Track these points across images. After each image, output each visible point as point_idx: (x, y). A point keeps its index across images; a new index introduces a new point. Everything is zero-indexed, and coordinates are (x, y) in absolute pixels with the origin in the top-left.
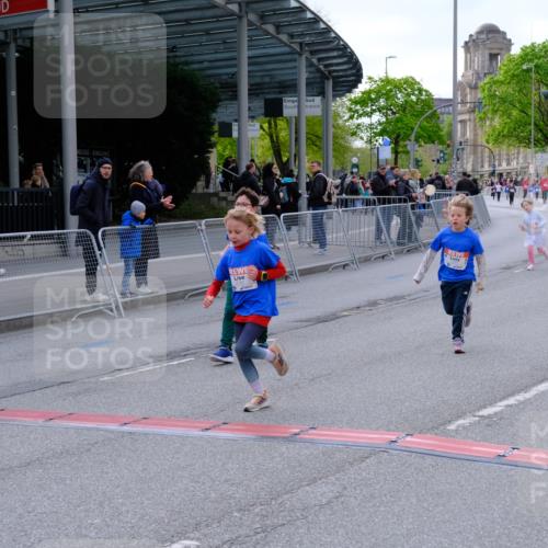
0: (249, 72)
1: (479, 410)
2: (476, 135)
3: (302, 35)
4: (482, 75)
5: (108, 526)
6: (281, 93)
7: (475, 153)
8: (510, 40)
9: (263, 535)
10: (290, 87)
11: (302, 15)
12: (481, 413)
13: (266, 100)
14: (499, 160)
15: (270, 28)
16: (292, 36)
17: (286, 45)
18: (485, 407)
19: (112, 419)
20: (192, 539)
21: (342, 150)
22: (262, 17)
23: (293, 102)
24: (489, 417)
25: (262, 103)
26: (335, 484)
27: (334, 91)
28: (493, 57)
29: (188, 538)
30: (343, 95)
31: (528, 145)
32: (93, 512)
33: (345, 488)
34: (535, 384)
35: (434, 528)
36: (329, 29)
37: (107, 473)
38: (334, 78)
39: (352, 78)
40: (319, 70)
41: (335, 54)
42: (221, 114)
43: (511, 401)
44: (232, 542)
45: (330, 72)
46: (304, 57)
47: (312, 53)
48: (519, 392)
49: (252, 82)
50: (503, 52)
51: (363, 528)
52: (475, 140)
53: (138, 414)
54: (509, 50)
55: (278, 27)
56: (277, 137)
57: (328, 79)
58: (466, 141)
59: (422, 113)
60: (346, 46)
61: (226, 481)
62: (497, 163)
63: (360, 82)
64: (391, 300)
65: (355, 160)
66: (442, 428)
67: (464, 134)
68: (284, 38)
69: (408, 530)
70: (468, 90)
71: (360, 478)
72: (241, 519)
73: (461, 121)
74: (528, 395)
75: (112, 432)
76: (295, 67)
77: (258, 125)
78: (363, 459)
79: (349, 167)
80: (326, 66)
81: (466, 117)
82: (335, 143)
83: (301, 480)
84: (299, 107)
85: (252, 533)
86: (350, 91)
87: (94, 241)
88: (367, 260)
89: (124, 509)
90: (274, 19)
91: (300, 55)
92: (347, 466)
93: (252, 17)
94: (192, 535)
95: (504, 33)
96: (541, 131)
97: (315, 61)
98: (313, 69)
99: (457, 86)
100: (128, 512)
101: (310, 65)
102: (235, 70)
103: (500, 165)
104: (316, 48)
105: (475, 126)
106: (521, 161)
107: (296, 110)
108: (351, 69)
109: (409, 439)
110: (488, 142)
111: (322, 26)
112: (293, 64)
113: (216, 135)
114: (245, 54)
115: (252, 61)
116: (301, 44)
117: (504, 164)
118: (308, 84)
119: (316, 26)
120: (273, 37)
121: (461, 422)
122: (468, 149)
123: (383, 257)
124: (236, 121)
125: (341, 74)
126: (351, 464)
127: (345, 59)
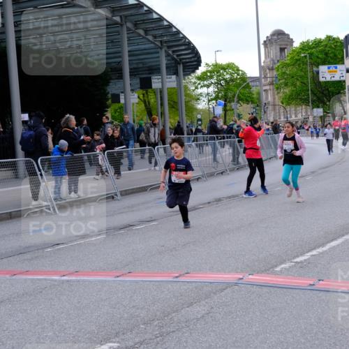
0: (129, 60)
1: (294, 258)
2: (274, 99)
3: (162, 36)
4: (276, 61)
5: (58, 337)
6: (150, 74)
7: (274, 110)
8: (292, 39)
9: (161, 338)
10: (156, 70)
11: (161, 23)
12: (295, 260)
13: (141, 79)
14: (290, 114)
15: (141, 32)
16: (155, 37)
17: (152, 43)
18: (298, 256)
19: (56, 273)
20: (114, 342)
21: (191, 110)
22: (136, 25)
23: (158, 79)
24: (301, 262)
25: (138, 81)
26: (205, 306)
27: (184, 71)
28: (282, 50)
29: (112, 342)
30: (189, 74)
31: (307, 104)
32: (47, 328)
33: (212, 308)
34: (329, 242)
35: (273, 329)
36: (178, 32)
37: (54, 305)
38: (183, 64)
39: (195, 63)
40: (173, 59)
41: (183, 47)
42: (112, 88)
43: (314, 252)
44: (141, 343)
45: (180, 60)
46: (163, 50)
47: (169, 47)
48: (319, 247)
49: (132, 67)
50: (288, 47)
51: (226, 332)
52: (274, 102)
53: (72, 269)
54: (292, 45)
55: (146, 31)
56: (149, 102)
57: (180, 64)
58: (269, 103)
59: (240, 85)
60: (190, 43)
61: (134, 307)
62: (289, 116)
63: (200, 65)
64: (230, 197)
65: (199, 116)
66: (271, 270)
67: (267, 98)
68: (150, 38)
69: (256, 331)
70: (268, 71)
71: (221, 301)
72: (145, 329)
73: (265, 90)
74: (324, 249)
75: (55, 281)
76: (158, 57)
77: (136, 95)
78: (222, 290)
79: (196, 121)
80: (178, 56)
81: (267, 87)
82: (186, 106)
83: (183, 304)
84: (162, 83)
85: (154, 337)
86: (194, 72)
87: (36, 165)
88: (212, 175)
89: (67, 326)
90: (143, 26)
91: (161, 48)
92: (212, 294)
93: (129, 25)
94: (114, 340)
95: (288, 35)
96: (315, 94)
97: (170, 52)
98: (169, 58)
99: (261, 68)
100: (70, 328)
101: (168, 55)
102: (120, 59)
103: (291, 117)
104: (171, 44)
105: (274, 93)
106: (304, 114)
107: (161, 84)
108: (193, 57)
109: (250, 277)
110: (283, 103)
111: (174, 30)
112: (157, 55)
113: (110, 101)
114: (126, 49)
115: (131, 54)
116: (161, 41)
117: (293, 116)
118: (167, 68)
119: (170, 30)
120: (144, 38)
121: (283, 266)
122: (270, 108)
123: (222, 173)
124: (122, 93)
125: (187, 60)
126: (215, 293)
127: (189, 51)
